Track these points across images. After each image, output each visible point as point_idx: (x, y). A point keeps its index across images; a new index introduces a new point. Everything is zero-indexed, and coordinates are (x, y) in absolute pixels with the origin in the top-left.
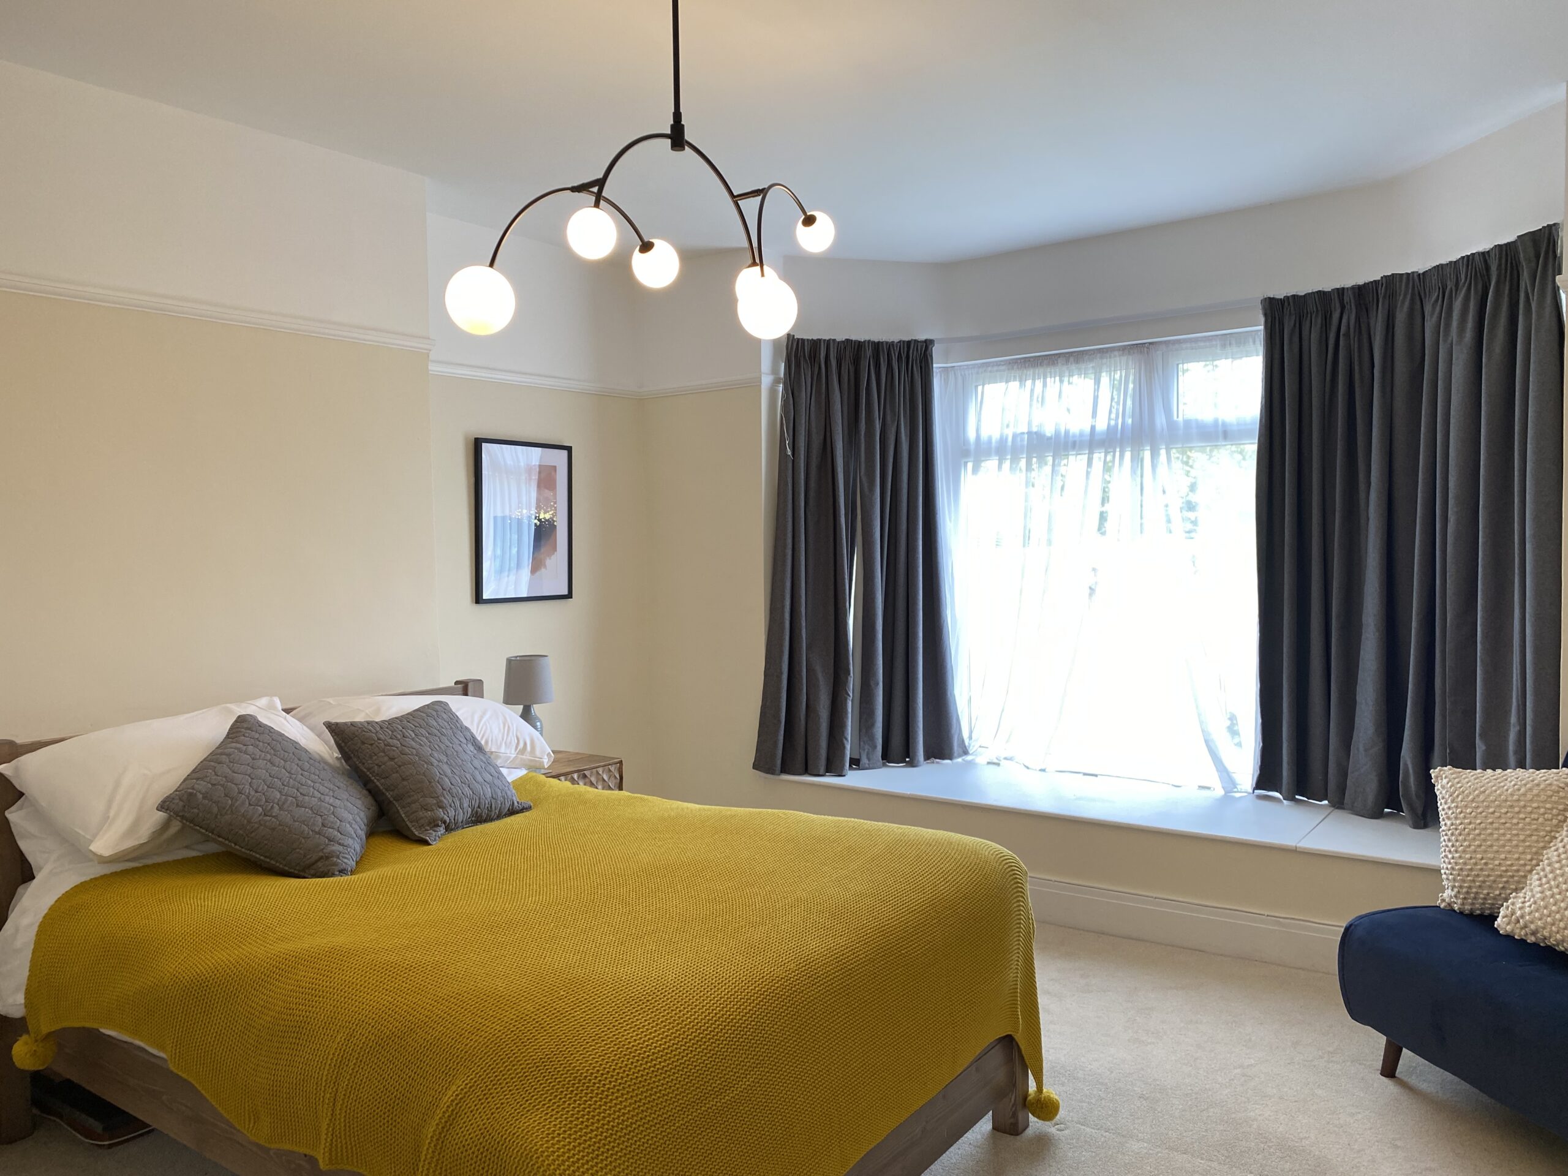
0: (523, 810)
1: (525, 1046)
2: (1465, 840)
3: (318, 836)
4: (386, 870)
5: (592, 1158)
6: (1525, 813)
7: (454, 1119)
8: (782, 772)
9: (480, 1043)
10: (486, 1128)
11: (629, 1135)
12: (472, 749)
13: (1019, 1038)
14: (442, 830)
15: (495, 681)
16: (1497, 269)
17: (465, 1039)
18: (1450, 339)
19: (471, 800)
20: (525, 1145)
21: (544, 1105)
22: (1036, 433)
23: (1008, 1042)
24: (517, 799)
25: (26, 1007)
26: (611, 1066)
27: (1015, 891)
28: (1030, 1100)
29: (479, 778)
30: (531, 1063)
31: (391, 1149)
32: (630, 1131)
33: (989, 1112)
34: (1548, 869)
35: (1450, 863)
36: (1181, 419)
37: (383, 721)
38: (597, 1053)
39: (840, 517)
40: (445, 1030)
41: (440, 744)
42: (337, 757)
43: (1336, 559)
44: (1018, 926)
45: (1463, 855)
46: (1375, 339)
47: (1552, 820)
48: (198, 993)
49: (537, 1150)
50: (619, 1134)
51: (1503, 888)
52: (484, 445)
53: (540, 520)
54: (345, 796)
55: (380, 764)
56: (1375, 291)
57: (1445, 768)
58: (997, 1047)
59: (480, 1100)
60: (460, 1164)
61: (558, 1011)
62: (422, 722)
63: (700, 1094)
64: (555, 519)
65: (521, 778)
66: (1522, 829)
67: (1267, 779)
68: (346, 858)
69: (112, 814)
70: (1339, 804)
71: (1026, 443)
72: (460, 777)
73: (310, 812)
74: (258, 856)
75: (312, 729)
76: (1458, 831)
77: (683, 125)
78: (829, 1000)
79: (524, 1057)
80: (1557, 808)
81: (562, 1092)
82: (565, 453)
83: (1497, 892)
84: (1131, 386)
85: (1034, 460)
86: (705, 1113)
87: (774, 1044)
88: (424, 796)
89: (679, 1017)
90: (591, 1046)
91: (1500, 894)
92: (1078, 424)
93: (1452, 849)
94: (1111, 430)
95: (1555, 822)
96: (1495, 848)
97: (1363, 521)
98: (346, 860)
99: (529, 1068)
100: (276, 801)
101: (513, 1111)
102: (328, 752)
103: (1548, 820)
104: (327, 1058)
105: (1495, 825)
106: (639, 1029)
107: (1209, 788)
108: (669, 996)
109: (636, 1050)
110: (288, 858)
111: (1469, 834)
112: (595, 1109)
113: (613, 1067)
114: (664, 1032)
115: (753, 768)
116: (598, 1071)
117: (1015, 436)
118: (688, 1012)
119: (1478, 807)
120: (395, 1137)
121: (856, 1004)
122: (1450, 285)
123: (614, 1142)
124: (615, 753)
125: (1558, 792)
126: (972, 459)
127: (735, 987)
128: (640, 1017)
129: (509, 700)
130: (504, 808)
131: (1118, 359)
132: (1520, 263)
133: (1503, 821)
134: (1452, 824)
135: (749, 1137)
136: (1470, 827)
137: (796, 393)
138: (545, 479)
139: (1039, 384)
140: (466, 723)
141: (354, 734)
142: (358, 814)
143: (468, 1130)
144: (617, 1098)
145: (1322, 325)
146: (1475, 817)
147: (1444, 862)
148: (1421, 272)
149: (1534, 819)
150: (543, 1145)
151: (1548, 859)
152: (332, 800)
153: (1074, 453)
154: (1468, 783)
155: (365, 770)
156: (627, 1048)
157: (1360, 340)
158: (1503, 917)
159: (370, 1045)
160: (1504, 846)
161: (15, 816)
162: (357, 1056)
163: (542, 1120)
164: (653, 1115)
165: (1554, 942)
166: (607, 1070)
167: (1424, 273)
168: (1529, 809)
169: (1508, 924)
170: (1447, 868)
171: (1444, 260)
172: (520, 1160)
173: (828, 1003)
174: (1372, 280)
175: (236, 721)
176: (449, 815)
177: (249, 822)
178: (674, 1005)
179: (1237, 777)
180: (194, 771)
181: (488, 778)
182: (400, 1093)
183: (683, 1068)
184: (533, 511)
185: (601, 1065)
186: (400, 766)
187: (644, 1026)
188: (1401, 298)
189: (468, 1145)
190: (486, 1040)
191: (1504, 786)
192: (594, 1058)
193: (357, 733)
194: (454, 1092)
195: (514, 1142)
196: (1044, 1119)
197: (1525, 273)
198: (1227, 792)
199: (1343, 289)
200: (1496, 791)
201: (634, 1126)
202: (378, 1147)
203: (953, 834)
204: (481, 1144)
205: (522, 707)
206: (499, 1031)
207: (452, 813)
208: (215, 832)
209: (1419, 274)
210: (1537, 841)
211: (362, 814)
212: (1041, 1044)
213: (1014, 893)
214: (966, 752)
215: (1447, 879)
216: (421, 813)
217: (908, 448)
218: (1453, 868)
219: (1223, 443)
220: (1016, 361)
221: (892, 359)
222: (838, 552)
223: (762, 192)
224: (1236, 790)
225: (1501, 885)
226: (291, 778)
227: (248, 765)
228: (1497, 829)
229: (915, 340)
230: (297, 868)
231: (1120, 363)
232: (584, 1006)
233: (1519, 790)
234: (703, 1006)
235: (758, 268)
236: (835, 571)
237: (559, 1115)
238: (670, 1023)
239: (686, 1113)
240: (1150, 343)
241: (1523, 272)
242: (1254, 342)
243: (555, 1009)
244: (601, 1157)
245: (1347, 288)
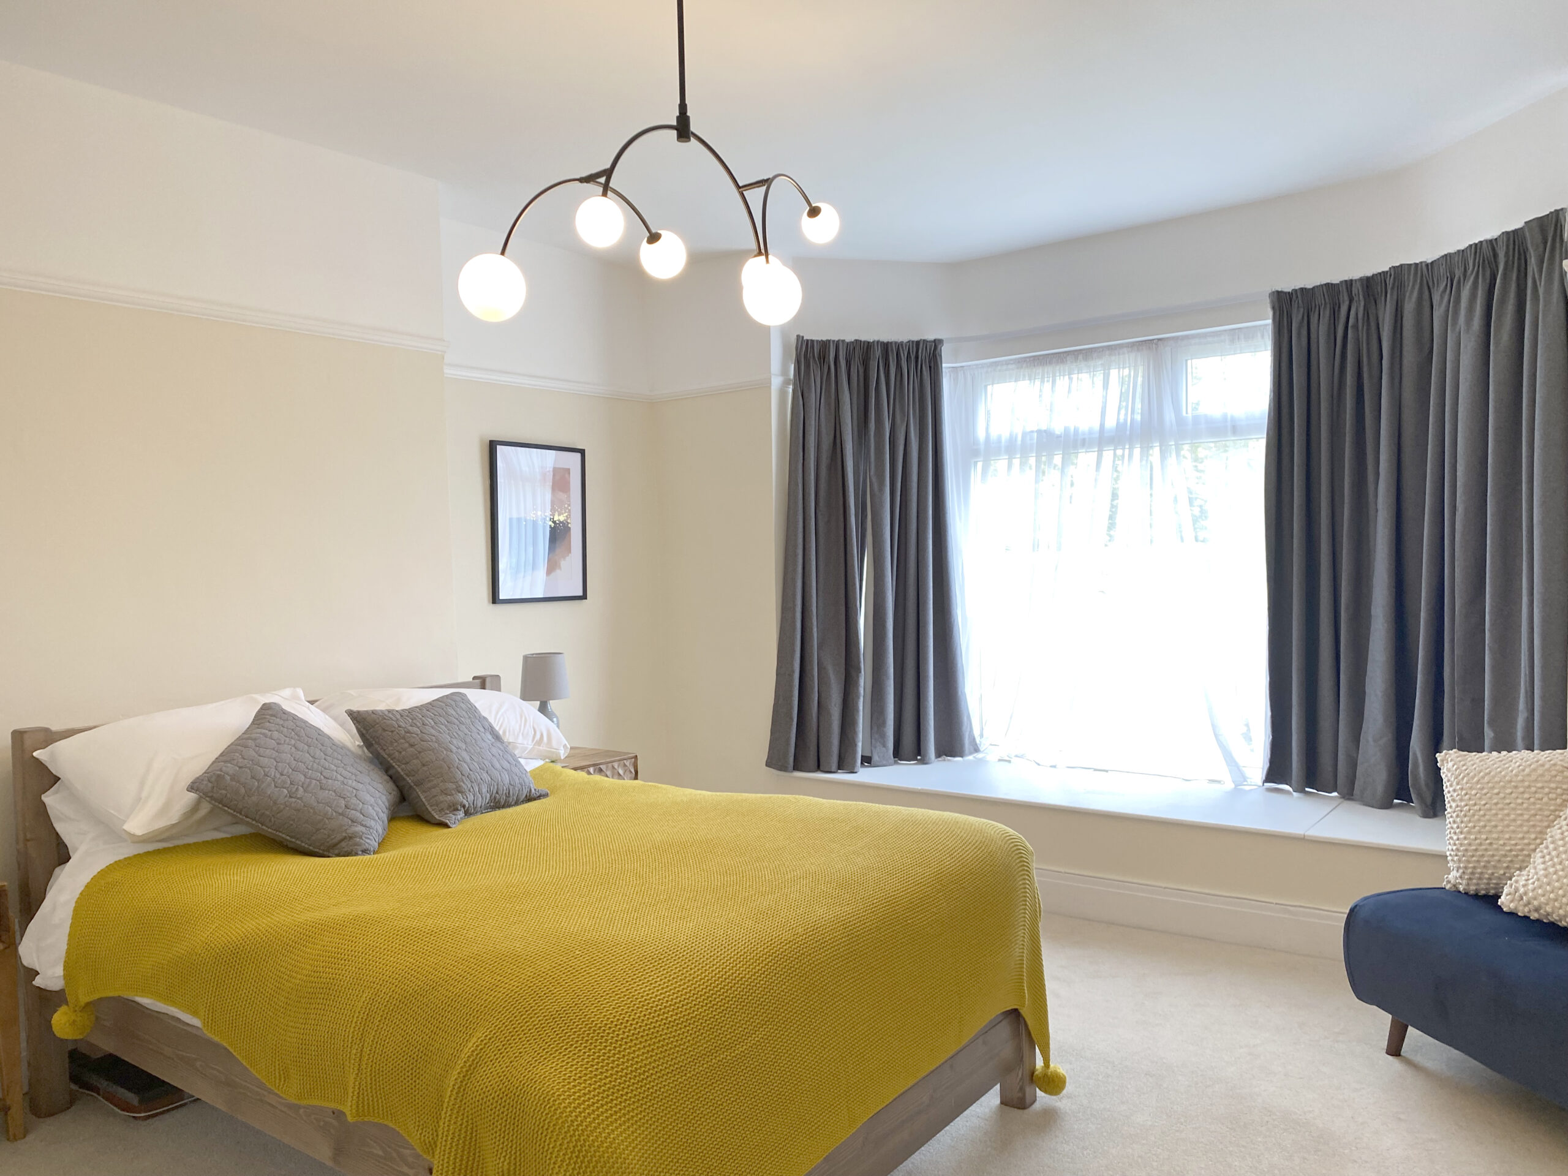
0: (539, 797)
1: (542, 1000)
2: (1470, 821)
3: (341, 817)
4: (408, 850)
5: (606, 1102)
6: (1529, 793)
7: (474, 1069)
8: (794, 769)
9: (499, 998)
10: (505, 1075)
11: (642, 1082)
12: (490, 737)
13: (1024, 1012)
14: (461, 814)
15: (513, 677)
16: (1505, 256)
17: (484, 995)
18: (1458, 327)
19: (489, 786)
20: (543, 1089)
21: (560, 1053)
22: (1045, 431)
23: (1014, 1015)
24: (535, 786)
25: (64, 979)
26: (624, 1017)
27: (1020, 869)
28: (1037, 1075)
29: (497, 765)
30: (548, 1015)
31: (415, 1100)
32: (643, 1079)
33: (996, 1084)
34: (1551, 846)
35: (1455, 844)
36: (1190, 415)
37: (403, 710)
38: (611, 1005)
39: (850, 517)
40: (465, 987)
41: (460, 733)
42: (358, 745)
43: (1344, 551)
44: (1024, 903)
45: (1468, 836)
46: (1383, 330)
47: (1556, 799)
48: (229, 960)
49: (554, 1093)
50: (632, 1081)
51: (1508, 867)
52: (498, 447)
53: (554, 522)
54: (367, 780)
55: (401, 750)
56: (1383, 281)
57: (1450, 752)
58: (1004, 1023)
59: (499, 1050)
60: (481, 1110)
61: (574, 969)
62: (440, 711)
63: (710, 1047)
64: (569, 521)
65: (538, 768)
66: (1527, 809)
67: (1277, 772)
68: (369, 838)
69: (144, 794)
70: (1349, 794)
71: (1035, 441)
72: (479, 764)
73: (333, 794)
74: (284, 836)
75: (335, 719)
76: (1463, 813)
77: (688, 117)
78: (836, 964)
79: (541, 1010)
80: (1561, 788)
81: (577, 1041)
82: (578, 455)
83: (1502, 872)
84: (1140, 379)
85: (1044, 459)
86: (715, 1065)
87: (782, 1004)
88: (444, 781)
89: (690, 975)
90: (605, 999)
91: (1504, 874)
92: (1087, 422)
93: (1457, 831)
94: (1120, 427)
95: (1559, 801)
96: (1500, 828)
97: (1372, 512)
98: (368, 841)
99: (547, 1020)
100: (301, 783)
101: (531, 1059)
102: (351, 742)
103: (1553, 799)
104: (353, 1016)
105: (1500, 806)
106: (651, 984)
107: (1219, 782)
108: (681, 955)
109: (649, 1003)
110: (313, 838)
111: (1474, 815)
112: (609, 1057)
113: (626, 1019)
114: (675, 988)
115: (766, 765)
116: (612, 1022)
117: (1024, 434)
118: (698, 970)
119: (1482, 789)
120: (418, 1089)
121: (863, 970)
122: (1458, 273)
123: (627, 1088)
124: (633, 750)
125: (1562, 772)
126: (981, 459)
127: (744, 948)
128: (653, 973)
129: (526, 696)
130: (522, 794)
131: (1127, 356)
132: (1527, 249)
133: (1508, 801)
134: (1457, 806)
135: (759, 1091)
136: (1475, 808)
137: (806, 395)
138: (559, 481)
139: (1048, 385)
140: (484, 714)
141: (375, 721)
142: (379, 798)
143: (488, 1078)
144: (630, 1047)
145: (1330, 317)
146: (1480, 799)
147: (1450, 844)
148: (1429, 261)
149: (1539, 799)
150: (559, 1089)
151: (1552, 837)
152: (354, 784)
153: (1084, 450)
154: (1473, 765)
155: (386, 756)
156: (640, 1002)
157: (1368, 329)
158: (1507, 895)
159: (394, 1003)
160: (1508, 826)
161: (49, 799)
162: (381, 1013)
163: (559, 1066)
164: (665, 1065)
165: (1557, 918)
166: (621, 1021)
167: (1432, 263)
168: (1533, 789)
169: (1512, 901)
170: (1452, 850)
171: (1452, 249)
172: (538, 1103)
173: (836, 966)
174: (1380, 271)
175: (261, 708)
176: (468, 800)
177: (275, 803)
178: (685, 963)
179: (1248, 772)
180: (222, 755)
181: (506, 765)
182: (423, 1047)
183: (694, 1022)
184: (548, 513)
185: (615, 1016)
186: (420, 752)
187: (656, 982)
188: (1410, 288)
189: (489, 1091)
190: (504, 995)
191: (1509, 768)
192: (608, 1010)
193: (377, 721)
194: (474, 1043)
195: (532, 1087)
196: (1051, 1093)
197: (1533, 259)
198: (1236, 786)
199: (1351, 280)
200: (1501, 772)
201: (647, 1074)
202: (403, 1099)
203: (960, 815)
204: (500, 1090)
205: (539, 702)
206: (517, 987)
207: (471, 798)
208: (243, 813)
209: (1427, 265)
210: (1541, 821)
211: (384, 798)
212: (1047, 1020)
213: (1019, 872)
214: (976, 750)
215: (1452, 860)
216: (441, 797)
217: (917, 448)
218: (1458, 850)
219: (1233, 438)
220: (1024, 360)
221: (901, 359)
222: (848, 550)
223: (766, 182)
224: (1245, 783)
225: (1505, 865)
226: (314, 762)
227: (274, 749)
228: (1502, 809)
229: (924, 340)
230: (322, 848)
231: (1129, 359)
232: (598, 964)
233: (1523, 770)
234: (713, 965)
235: (763, 258)
236: (846, 572)
237: (575, 1062)
238: (681, 980)
239: (698, 1065)
240: (1159, 340)
241: (1531, 258)
242: (1263, 336)
243: (571, 967)
244: (615, 1102)
245: (1356, 280)
